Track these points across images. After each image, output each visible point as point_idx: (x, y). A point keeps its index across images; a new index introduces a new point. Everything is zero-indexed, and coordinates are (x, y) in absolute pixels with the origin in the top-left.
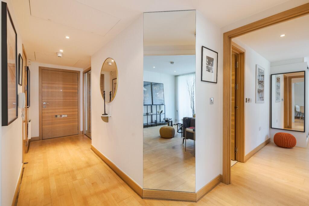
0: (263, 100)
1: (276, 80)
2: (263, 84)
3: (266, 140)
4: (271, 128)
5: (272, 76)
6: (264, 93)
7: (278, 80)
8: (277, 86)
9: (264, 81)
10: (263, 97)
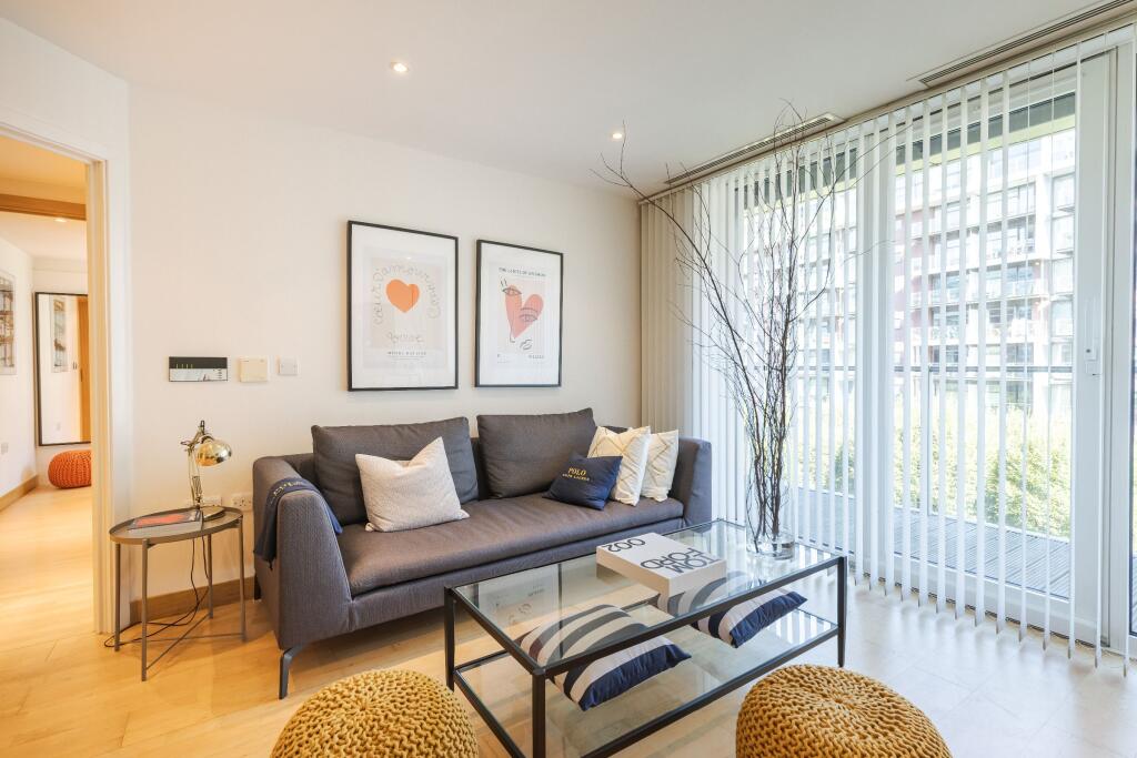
0: (12, 365)
1: (53, 307)
2: (12, 318)
3: (26, 480)
4: (41, 444)
5: (40, 296)
6: (14, 344)
7: (59, 308)
8: (56, 325)
9: (13, 310)
10: (11, 358)
